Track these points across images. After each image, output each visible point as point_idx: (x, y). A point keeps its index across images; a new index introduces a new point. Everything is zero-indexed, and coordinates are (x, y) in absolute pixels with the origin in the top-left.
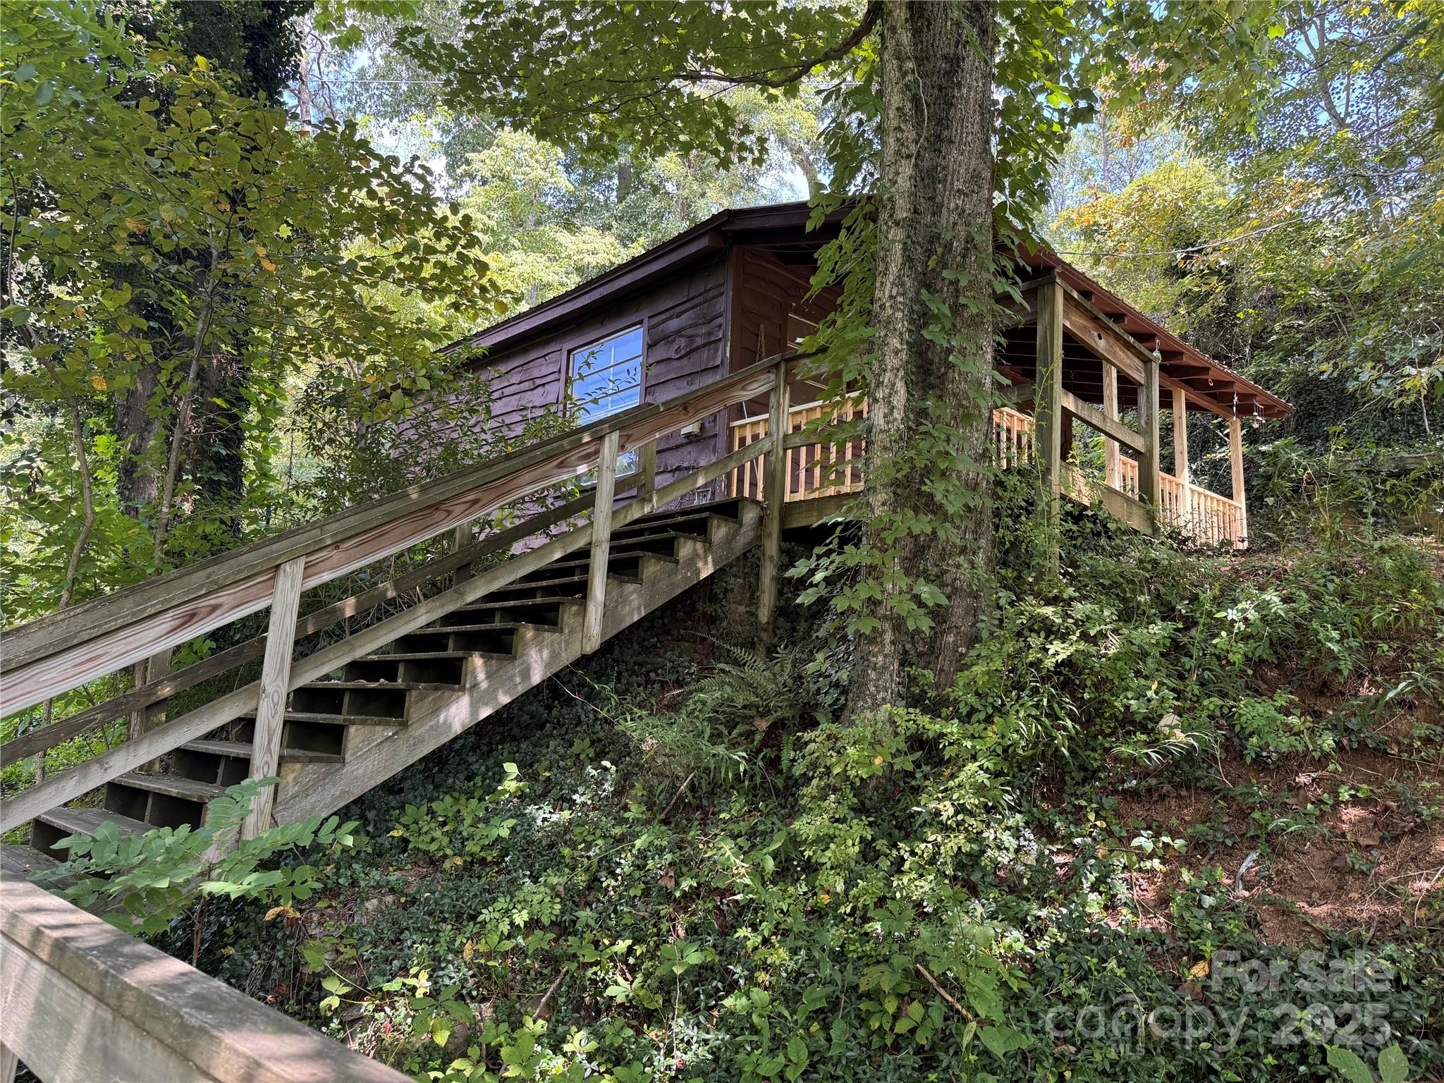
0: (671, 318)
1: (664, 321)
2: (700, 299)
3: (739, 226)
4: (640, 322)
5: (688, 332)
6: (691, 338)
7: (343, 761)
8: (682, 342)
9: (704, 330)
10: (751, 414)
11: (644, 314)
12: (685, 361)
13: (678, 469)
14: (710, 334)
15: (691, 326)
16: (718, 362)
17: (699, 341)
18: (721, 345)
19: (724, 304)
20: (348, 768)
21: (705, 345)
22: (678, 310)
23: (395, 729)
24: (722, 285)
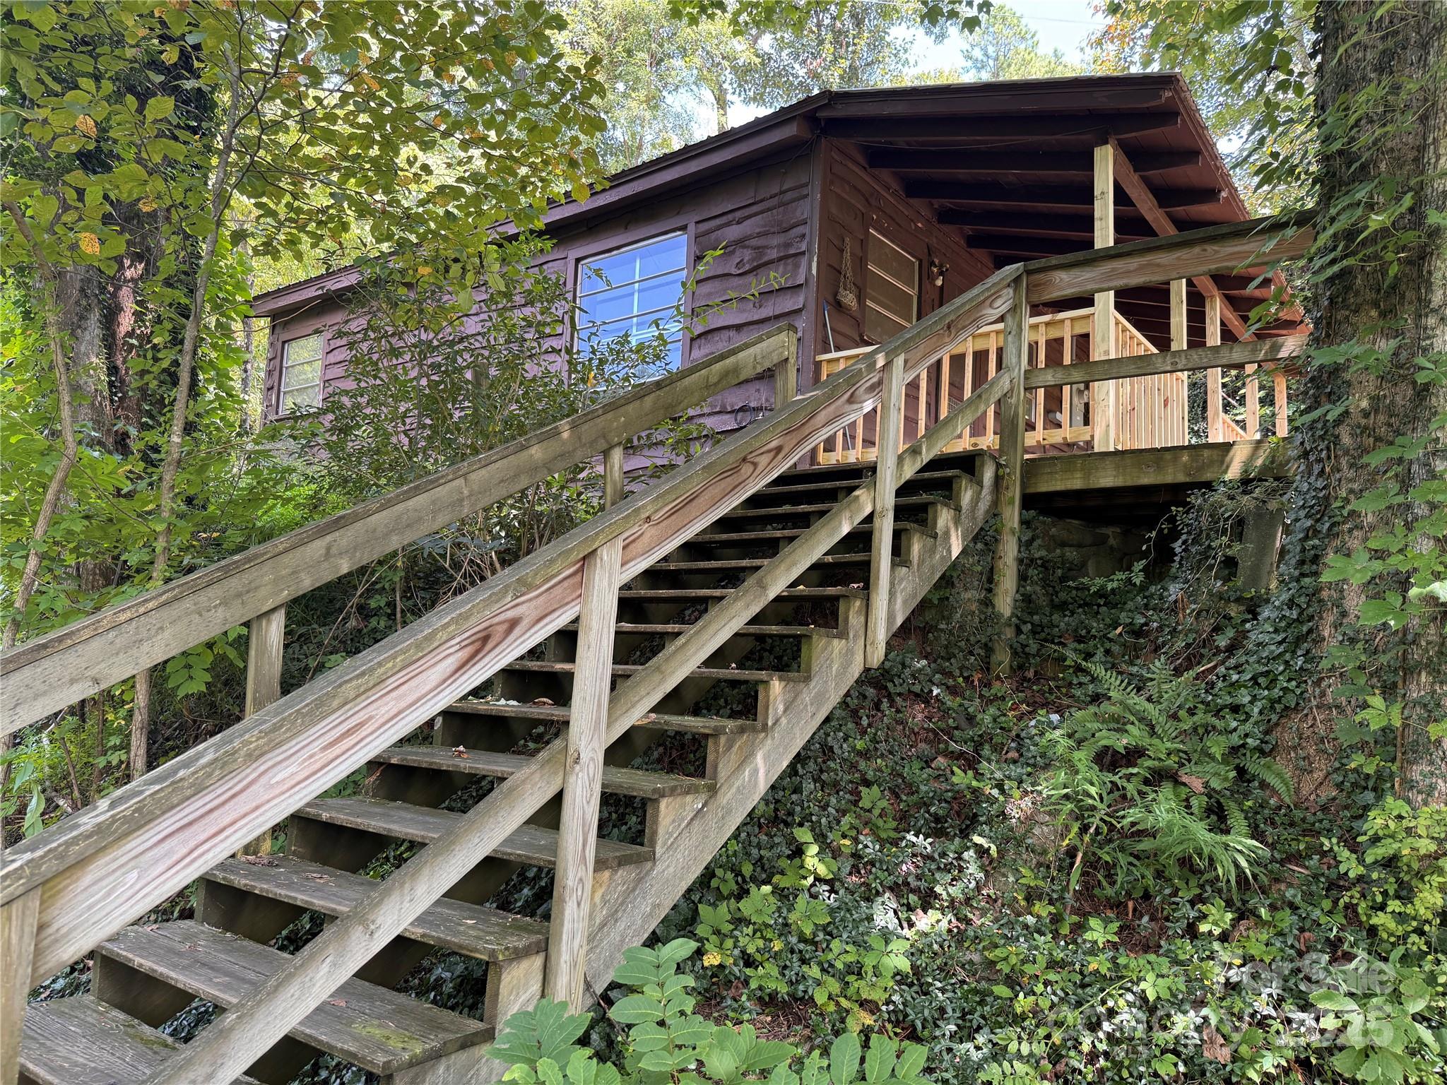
0: (728, 224)
1: (719, 228)
2: (775, 201)
3: (840, 111)
4: (684, 228)
5: (754, 242)
6: (759, 250)
7: (652, 857)
8: (747, 255)
9: (775, 241)
10: (838, 349)
11: (691, 218)
12: (751, 279)
13: (742, 409)
14: (787, 245)
15: (759, 235)
16: (801, 280)
17: (773, 254)
18: (804, 261)
19: (809, 209)
20: (659, 867)
21: (780, 259)
22: (738, 214)
23: (704, 797)
24: (806, 185)
